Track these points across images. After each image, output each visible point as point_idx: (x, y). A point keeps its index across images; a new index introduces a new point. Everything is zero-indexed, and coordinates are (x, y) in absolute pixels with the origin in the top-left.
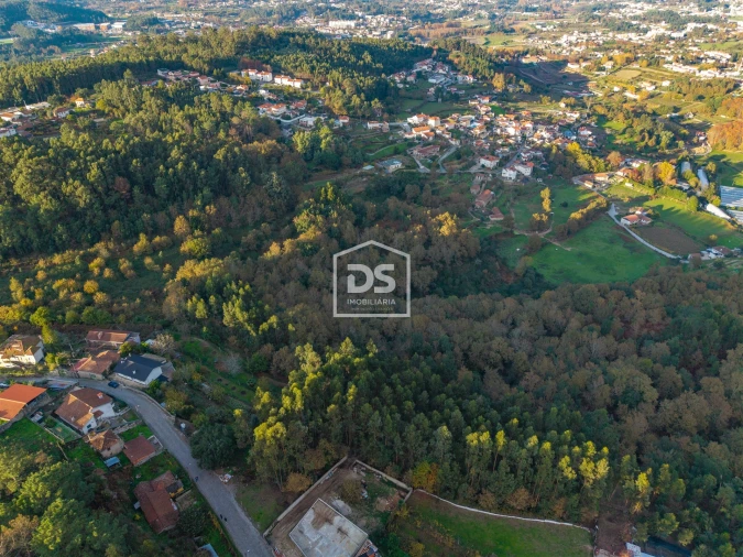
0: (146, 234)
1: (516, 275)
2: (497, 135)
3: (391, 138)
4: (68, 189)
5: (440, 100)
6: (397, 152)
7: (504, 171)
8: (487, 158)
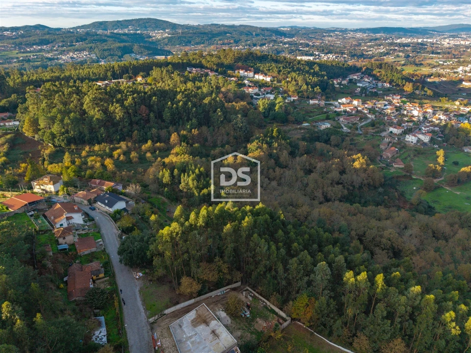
0: (153, 141)
1: (412, 204)
2: (404, 115)
3: (325, 110)
4: (112, 109)
5: (364, 95)
6: (328, 118)
7: (407, 136)
8: (395, 128)
